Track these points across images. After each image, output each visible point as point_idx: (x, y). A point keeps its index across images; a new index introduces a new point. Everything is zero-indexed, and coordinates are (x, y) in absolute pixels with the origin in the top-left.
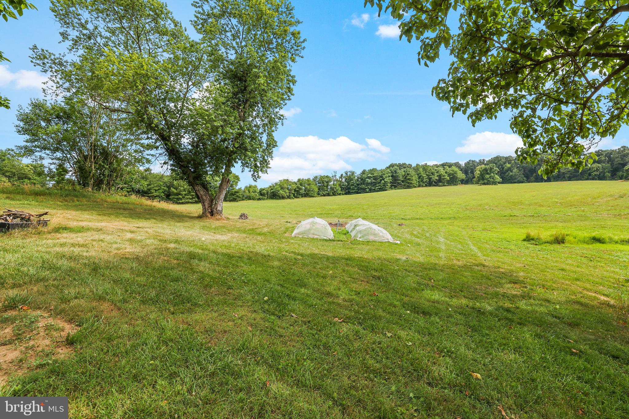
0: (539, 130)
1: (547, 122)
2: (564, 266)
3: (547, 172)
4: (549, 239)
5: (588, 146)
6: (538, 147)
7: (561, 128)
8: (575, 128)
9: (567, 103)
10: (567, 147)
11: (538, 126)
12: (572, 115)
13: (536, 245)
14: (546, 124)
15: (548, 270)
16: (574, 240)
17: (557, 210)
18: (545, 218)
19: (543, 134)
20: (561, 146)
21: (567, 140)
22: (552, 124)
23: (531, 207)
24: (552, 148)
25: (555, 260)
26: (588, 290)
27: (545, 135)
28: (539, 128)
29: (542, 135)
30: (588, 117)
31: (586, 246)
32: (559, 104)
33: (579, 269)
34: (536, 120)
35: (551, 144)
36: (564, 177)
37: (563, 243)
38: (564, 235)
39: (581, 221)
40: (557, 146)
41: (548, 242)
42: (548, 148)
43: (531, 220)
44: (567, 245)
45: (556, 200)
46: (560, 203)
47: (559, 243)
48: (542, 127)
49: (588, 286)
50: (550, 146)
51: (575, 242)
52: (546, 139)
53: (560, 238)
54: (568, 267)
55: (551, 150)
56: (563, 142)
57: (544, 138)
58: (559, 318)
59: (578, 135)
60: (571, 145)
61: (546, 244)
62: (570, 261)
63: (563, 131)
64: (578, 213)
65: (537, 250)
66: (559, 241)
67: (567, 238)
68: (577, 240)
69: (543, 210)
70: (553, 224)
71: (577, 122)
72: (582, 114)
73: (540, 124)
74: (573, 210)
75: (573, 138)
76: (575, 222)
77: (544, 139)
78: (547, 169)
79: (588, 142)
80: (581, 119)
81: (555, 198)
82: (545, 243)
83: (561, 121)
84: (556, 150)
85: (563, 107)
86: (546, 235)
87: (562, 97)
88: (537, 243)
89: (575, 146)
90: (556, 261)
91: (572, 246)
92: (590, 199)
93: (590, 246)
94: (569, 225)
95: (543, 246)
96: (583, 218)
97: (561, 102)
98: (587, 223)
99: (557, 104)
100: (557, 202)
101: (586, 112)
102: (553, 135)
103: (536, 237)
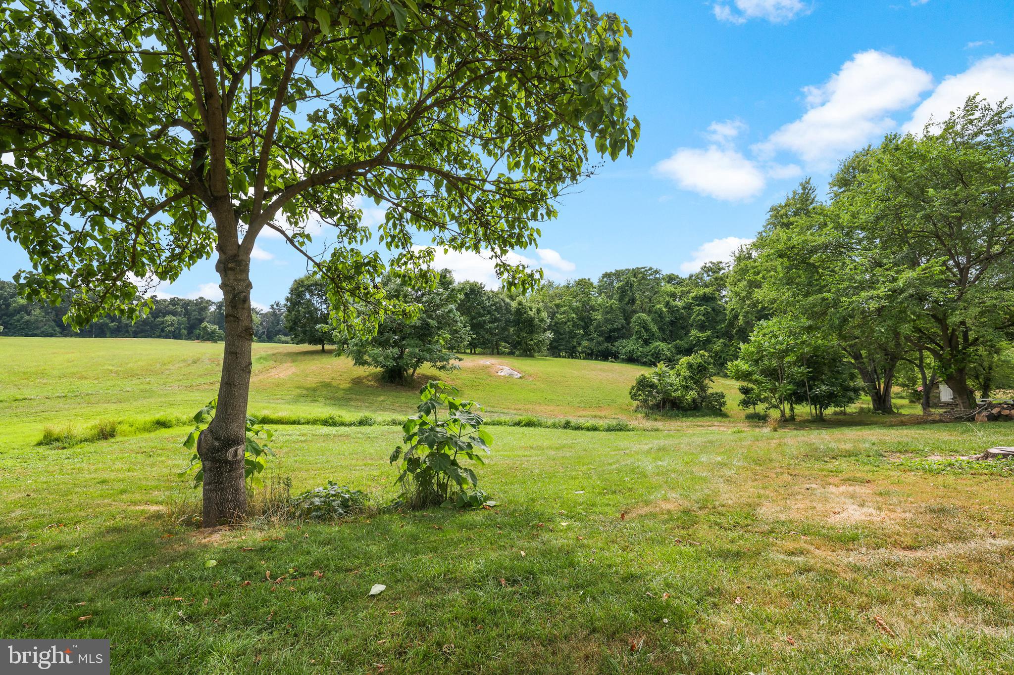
0: (66, 249)
1: (80, 237)
2: (106, 476)
3: (79, 321)
4: (88, 434)
5: (143, 289)
6: (63, 278)
7: (105, 253)
8: (125, 259)
9: (113, 217)
10: (114, 284)
11: (64, 240)
12: (120, 237)
13: (64, 448)
14: (79, 240)
15: (77, 490)
16: (130, 428)
17: (110, 383)
18: (87, 399)
19: (74, 256)
20: (103, 281)
21: (114, 274)
22: (90, 243)
23: (64, 380)
24: (89, 282)
25: (93, 468)
26: (135, 503)
27: (77, 259)
28: (65, 244)
29: (70, 257)
30: (143, 247)
31: (146, 435)
32: (102, 216)
33: (130, 474)
34: (61, 229)
35: (87, 274)
36: (127, 332)
37: (113, 436)
38: (114, 423)
39: (145, 398)
40: (98, 280)
41: (86, 440)
42: (82, 281)
43: (61, 405)
44: (118, 438)
45: (110, 368)
46: (116, 372)
47: (106, 439)
48: (71, 243)
49: (138, 497)
50: (86, 278)
51: (130, 432)
52: (78, 266)
53: (108, 429)
54: (112, 475)
55: (88, 285)
56: (107, 276)
57: (74, 263)
58: (71, 571)
59: (130, 269)
60: (119, 283)
61: (82, 445)
62: (118, 465)
63: (107, 258)
64: (142, 387)
65: (64, 457)
66: (106, 434)
67: (119, 428)
68: (134, 428)
69: (86, 386)
70: (101, 407)
71: (128, 251)
72: (135, 241)
73: (68, 238)
74: (134, 382)
75: (123, 273)
76: (136, 400)
77: (77, 265)
78: (78, 316)
79: (144, 283)
80: (134, 247)
81: (110, 365)
82: (81, 441)
83: (105, 241)
84: (95, 286)
85: (107, 221)
86: (82, 427)
87: (106, 204)
88: (66, 445)
89: (126, 284)
90: (96, 471)
91: (126, 438)
92: (158, 366)
93: (153, 435)
94: (125, 406)
95: (77, 449)
96: (147, 394)
97: (105, 212)
98: (152, 401)
99: (98, 213)
100: (111, 371)
101: (141, 239)
102: (91, 260)
103: (66, 434)
